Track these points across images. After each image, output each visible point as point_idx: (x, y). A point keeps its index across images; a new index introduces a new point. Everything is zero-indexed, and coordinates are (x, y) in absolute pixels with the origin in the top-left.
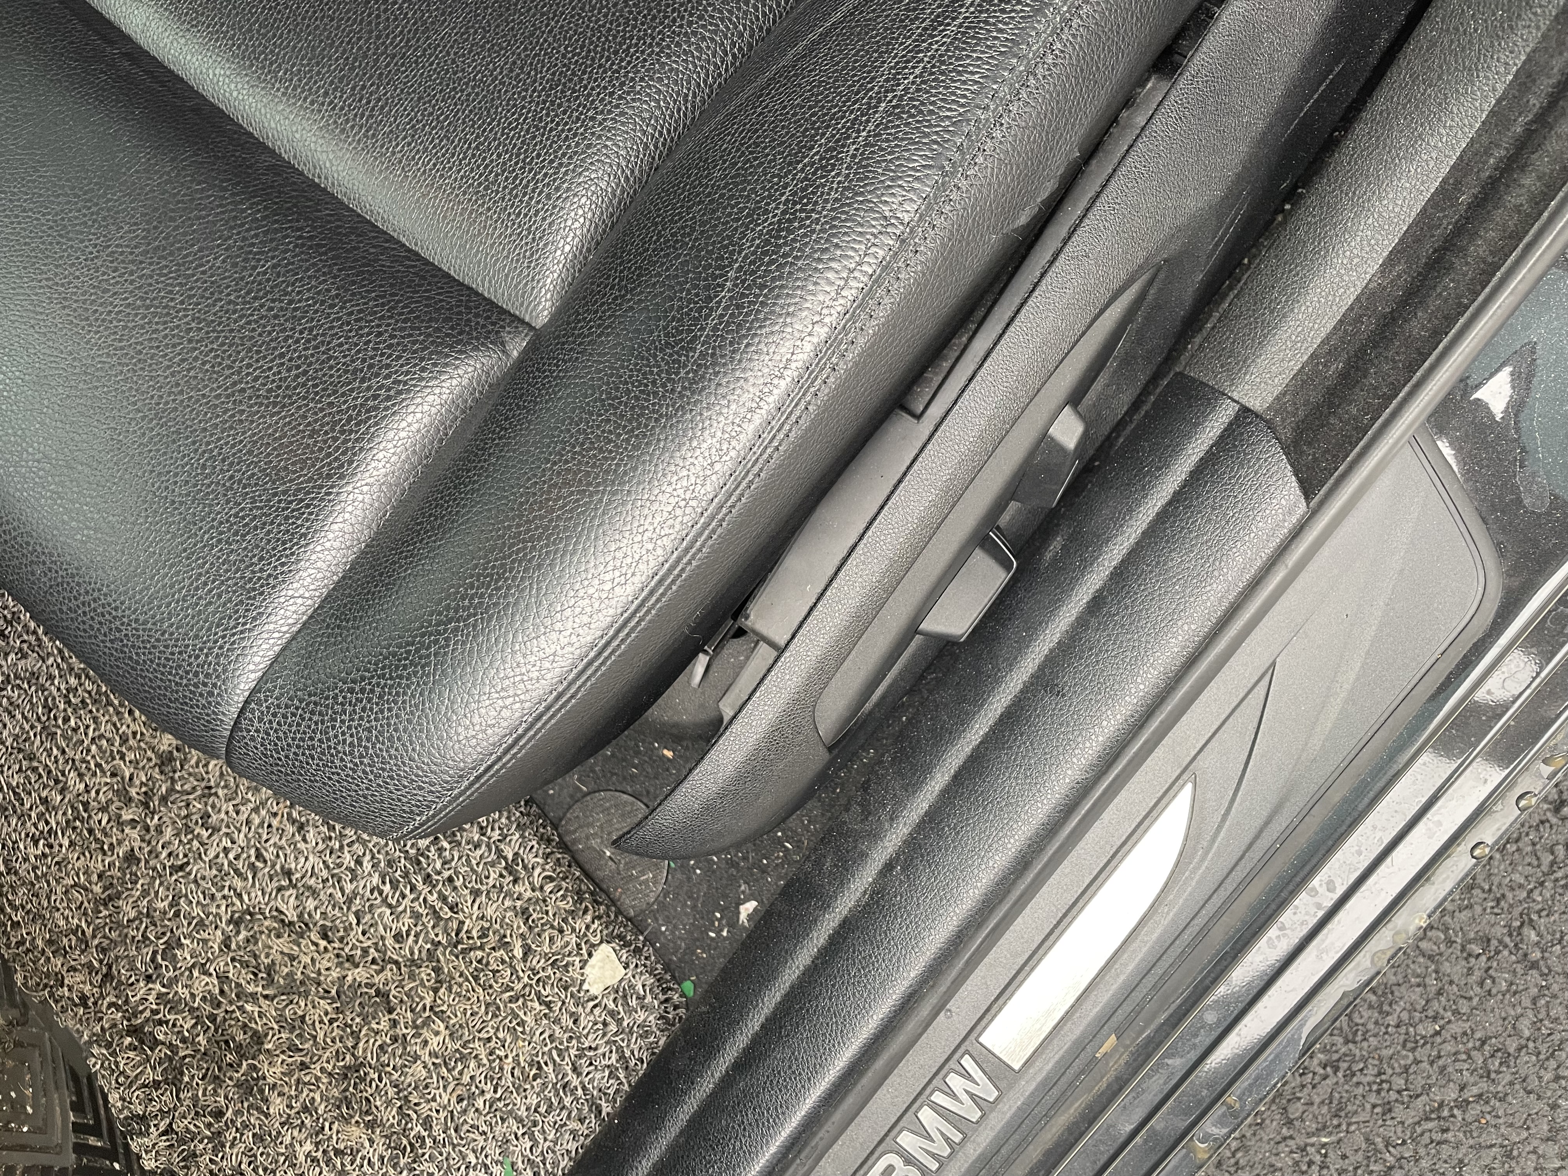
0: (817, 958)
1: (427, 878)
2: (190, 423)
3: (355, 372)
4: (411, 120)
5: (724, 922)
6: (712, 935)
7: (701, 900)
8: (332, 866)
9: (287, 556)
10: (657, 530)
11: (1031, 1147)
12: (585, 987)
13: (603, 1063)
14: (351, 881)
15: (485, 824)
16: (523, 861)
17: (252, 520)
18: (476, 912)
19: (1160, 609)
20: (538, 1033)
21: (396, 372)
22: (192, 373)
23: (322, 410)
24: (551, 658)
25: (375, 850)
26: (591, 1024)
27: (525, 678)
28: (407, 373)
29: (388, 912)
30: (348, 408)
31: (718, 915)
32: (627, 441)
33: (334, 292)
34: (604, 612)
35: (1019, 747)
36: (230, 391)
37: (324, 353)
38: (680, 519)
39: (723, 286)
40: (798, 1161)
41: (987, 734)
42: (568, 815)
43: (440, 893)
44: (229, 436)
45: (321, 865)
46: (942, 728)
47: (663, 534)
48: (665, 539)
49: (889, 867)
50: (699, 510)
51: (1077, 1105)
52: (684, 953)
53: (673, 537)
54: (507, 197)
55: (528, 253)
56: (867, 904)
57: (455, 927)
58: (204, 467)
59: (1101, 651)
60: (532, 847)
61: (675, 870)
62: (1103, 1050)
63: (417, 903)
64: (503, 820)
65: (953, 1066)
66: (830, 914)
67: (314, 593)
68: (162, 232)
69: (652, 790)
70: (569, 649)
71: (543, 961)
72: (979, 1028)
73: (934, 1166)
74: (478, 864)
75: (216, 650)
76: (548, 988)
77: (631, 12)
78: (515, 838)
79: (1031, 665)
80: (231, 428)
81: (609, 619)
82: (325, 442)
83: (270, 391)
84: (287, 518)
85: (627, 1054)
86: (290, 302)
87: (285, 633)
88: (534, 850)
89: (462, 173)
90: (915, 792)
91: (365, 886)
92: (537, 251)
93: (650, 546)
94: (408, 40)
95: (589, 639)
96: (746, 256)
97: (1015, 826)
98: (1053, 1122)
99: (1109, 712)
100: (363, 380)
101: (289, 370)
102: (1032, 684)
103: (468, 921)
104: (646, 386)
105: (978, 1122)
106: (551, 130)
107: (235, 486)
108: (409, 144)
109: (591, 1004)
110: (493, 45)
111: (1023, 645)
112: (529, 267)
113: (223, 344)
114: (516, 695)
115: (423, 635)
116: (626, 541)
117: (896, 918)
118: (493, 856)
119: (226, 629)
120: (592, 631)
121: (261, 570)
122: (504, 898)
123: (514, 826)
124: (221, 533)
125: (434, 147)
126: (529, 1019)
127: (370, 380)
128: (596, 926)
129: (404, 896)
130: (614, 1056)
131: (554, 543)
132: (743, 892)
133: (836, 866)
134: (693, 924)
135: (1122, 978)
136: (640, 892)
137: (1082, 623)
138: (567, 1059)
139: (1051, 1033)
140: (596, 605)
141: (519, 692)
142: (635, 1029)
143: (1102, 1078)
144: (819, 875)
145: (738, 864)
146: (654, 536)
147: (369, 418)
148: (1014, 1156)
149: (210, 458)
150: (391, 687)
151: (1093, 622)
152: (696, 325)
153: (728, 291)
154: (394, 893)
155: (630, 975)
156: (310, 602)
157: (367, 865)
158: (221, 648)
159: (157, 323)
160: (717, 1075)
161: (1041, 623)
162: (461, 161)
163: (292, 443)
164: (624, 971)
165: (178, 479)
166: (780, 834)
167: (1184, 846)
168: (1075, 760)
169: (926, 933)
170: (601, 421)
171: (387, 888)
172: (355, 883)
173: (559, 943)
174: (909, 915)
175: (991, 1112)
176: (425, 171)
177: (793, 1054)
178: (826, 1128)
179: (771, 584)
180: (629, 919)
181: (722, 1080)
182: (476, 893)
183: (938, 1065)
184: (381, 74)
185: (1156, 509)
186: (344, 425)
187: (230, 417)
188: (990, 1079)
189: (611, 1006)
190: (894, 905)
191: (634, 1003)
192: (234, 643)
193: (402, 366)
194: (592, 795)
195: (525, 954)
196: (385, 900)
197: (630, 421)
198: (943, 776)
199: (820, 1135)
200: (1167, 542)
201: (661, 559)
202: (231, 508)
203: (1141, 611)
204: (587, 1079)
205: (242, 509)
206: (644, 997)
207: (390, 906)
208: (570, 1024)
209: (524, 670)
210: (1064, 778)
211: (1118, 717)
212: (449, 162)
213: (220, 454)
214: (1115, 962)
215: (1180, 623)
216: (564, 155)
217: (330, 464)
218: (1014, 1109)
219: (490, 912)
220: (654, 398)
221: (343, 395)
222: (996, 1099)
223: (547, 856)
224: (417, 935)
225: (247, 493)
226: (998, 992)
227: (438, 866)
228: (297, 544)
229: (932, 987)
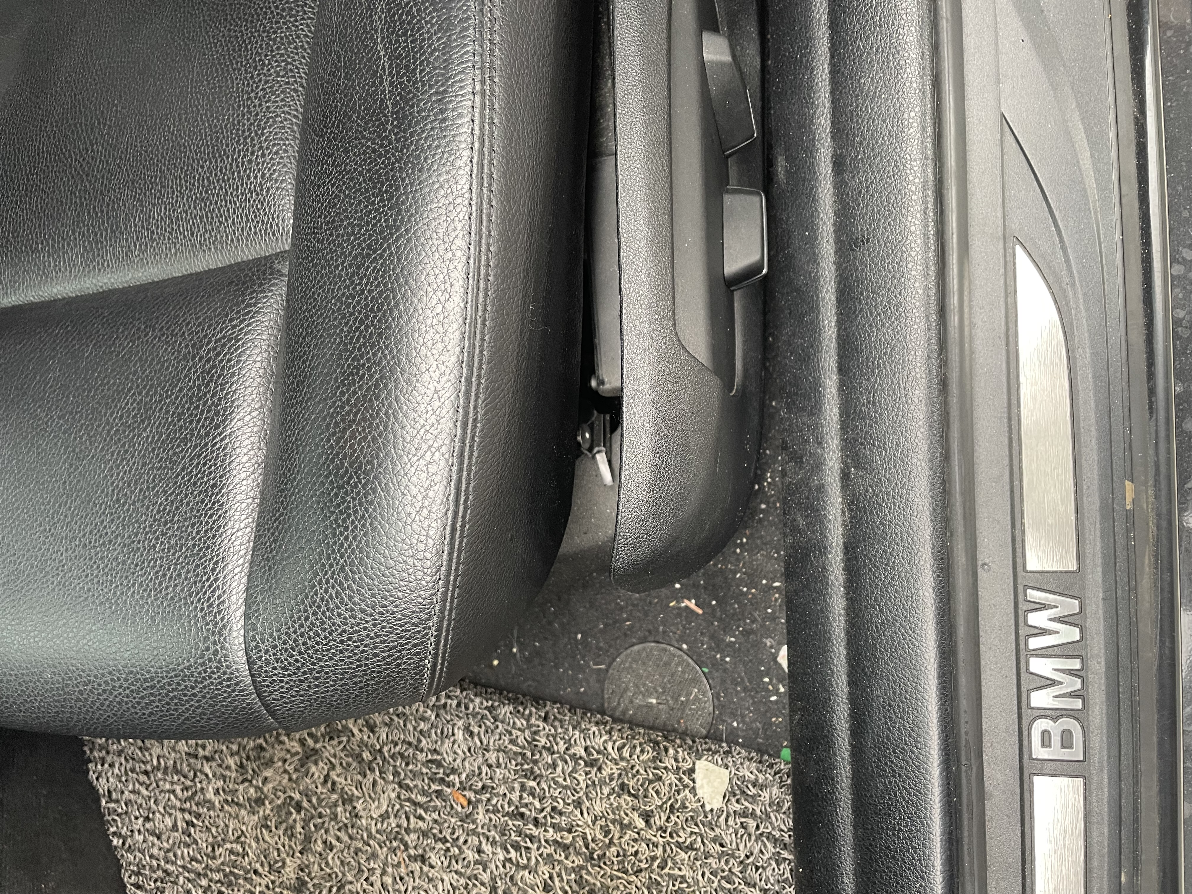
0: (847, 594)
1: (536, 822)
2: (92, 482)
3: (185, 356)
4: (135, 197)
5: (775, 681)
6: (774, 698)
7: (746, 680)
8: (463, 870)
9: (210, 509)
10: (446, 240)
11: (1140, 625)
12: (708, 808)
13: (765, 858)
14: (484, 871)
15: (548, 745)
16: (593, 748)
17: (171, 506)
18: (588, 819)
19: (885, 121)
20: (700, 877)
21: (213, 335)
22: (77, 450)
23: (176, 398)
24: (436, 396)
25: (485, 831)
26: (733, 835)
27: (428, 427)
28: (222, 330)
29: (526, 873)
30: (194, 382)
31: (766, 680)
32: (382, 200)
33: (143, 327)
34: (450, 330)
35: (867, 304)
36: (108, 439)
37: (157, 364)
38: (457, 219)
39: (379, 58)
40: (964, 768)
41: (838, 321)
42: (606, 696)
43: (553, 826)
44: (123, 467)
45: (456, 876)
46: (803, 351)
47: (451, 239)
48: (456, 241)
49: (845, 477)
50: (466, 202)
51: (1147, 562)
52: (765, 730)
53: (461, 236)
54: (223, 185)
55: (259, 206)
56: (851, 518)
57: (581, 843)
58: (118, 500)
59: (868, 187)
60: (594, 733)
61: (710, 672)
62: (1129, 500)
63: (542, 849)
64: (560, 730)
65: (1025, 608)
66: (830, 553)
67: (247, 521)
68: (11, 387)
69: (651, 627)
70: (443, 380)
71: (662, 814)
72: (1019, 560)
73: (1078, 704)
74: (565, 780)
75: (199, 615)
76: (681, 833)
77: (235, 31)
78: (577, 736)
79: (829, 247)
80: (122, 460)
81: (457, 333)
82: (191, 415)
83: (135, 416)
84: (195, 483)
85: (777, 834)
86: (117, 356)
87: (243, 564)
88: (597, 733)
89: (186, 197)
90: (820, 410)
91: (497, 867)
92: (264, 199)
93: (449, 255)
94: (107, 161)
95: (453, 359)
96: (382, 29)
97: (911, 358)
98: (1140, 591)
99: (909, 218)
100: (194, 357)
101: (140, 394)
102: (840, 257)
103: (587, 831)
104: (370, 158)
105: (1082, 638)
106: (226, 125)
107: (147, 493)
108: (142, 211)
109: (722, 819)
110: (161, 118)
111: (813, 241)
112: (265, 214)
113: (87, 415)
114: (430, 447)
115: (333, 460)
116: (429, 266)
117: (880, 505)
118: (571, 764)
119: (197, 594)
120: (451, 352)
121: (198, 533)
122: (601, 789)
123: (571, 729)
124: (155, 532)
125: (159, 199)
126: (686, 872)
127: (198, 353)
128: (681, 754)
129: (527, 848)
130: (770, 846)
131: (379, 310)
132: (771, 647)
133: (807, 517)
134: (754, 702)
135: (1093, 429)
136: (698, 709)
137: (840, 185)
138: (737, 880)
139: (1077, 518)
140: (441, 329)
141: (431, 443)
142: (769, 809)
143: (1148, 524)
144: (801, 536)
145: (752, 629)
146: (447, 245)
147: (213, 376)
148: (1134, 645)
149: (119, 492)
150: (336, 520)
151: (847, 175)
152: (377, 94)
153: (384, 56)
154: (521, 855)
155: (733, 771)
156: (248, 530)
157: (487, 848)
158: (202, 609)
159: (37, 441)
160: (846, 755)
161: (812, 215)
162: (180, 192)
163: (169, 435)
164: (727, 772)
165: (105, 523)
166: (764, 582)
167: (1052, 294)
168: (913, 273)
169: (912, 494)
170: (356, 207)
171: (513, 854)
172: (488, 871)
173: (664, 790)
174: (888, 494)
175: (1085, 621)
176: (162, 218)
177: (888, 680)
178: (962, 721)
179: (602, 347)
180: (706, 737)
181: (853, 755)
182: (578, 804)
183: (1012, 616)
184: (101, 192)
185: (827, 71)
186: (197, 394)
187: (118, 454)
188: (1061, 594)
189: (738, 807)
190: (871, 498)
191: (753, 791)
192: (209, 599)
193: (215, 329)
194: (613, 666)
195: (647, 822)
196: (518, 865)
197: (375, 187)
198: (831, 379)
199: (963, 731)
200: (851, 78)
201: (464, 259)
202: (152, 510)
203: (872, 135)
204: (763, 882)
205: (160, 505)
206: (757, 780)
207: (525, 867)
208: (718, 848)
209: (422, 422)
210: (917, 292)
211: (918, 215)
212: (173, 199)
213: (124, 483)
214: (1079, 422)
215: (906, 116)
216: (244, 131)
217: (203, 426)
218: (1101, 604)
219: (598, 808)
220: (380, 159)
221: (185, 377)
222: (1081, 607)
223: (610, 732)
224: (559, 875)
225: (158, 492)
226: (1009, 518)
227: (538, 805)
228: (213, 494)
229: (952, 535)
